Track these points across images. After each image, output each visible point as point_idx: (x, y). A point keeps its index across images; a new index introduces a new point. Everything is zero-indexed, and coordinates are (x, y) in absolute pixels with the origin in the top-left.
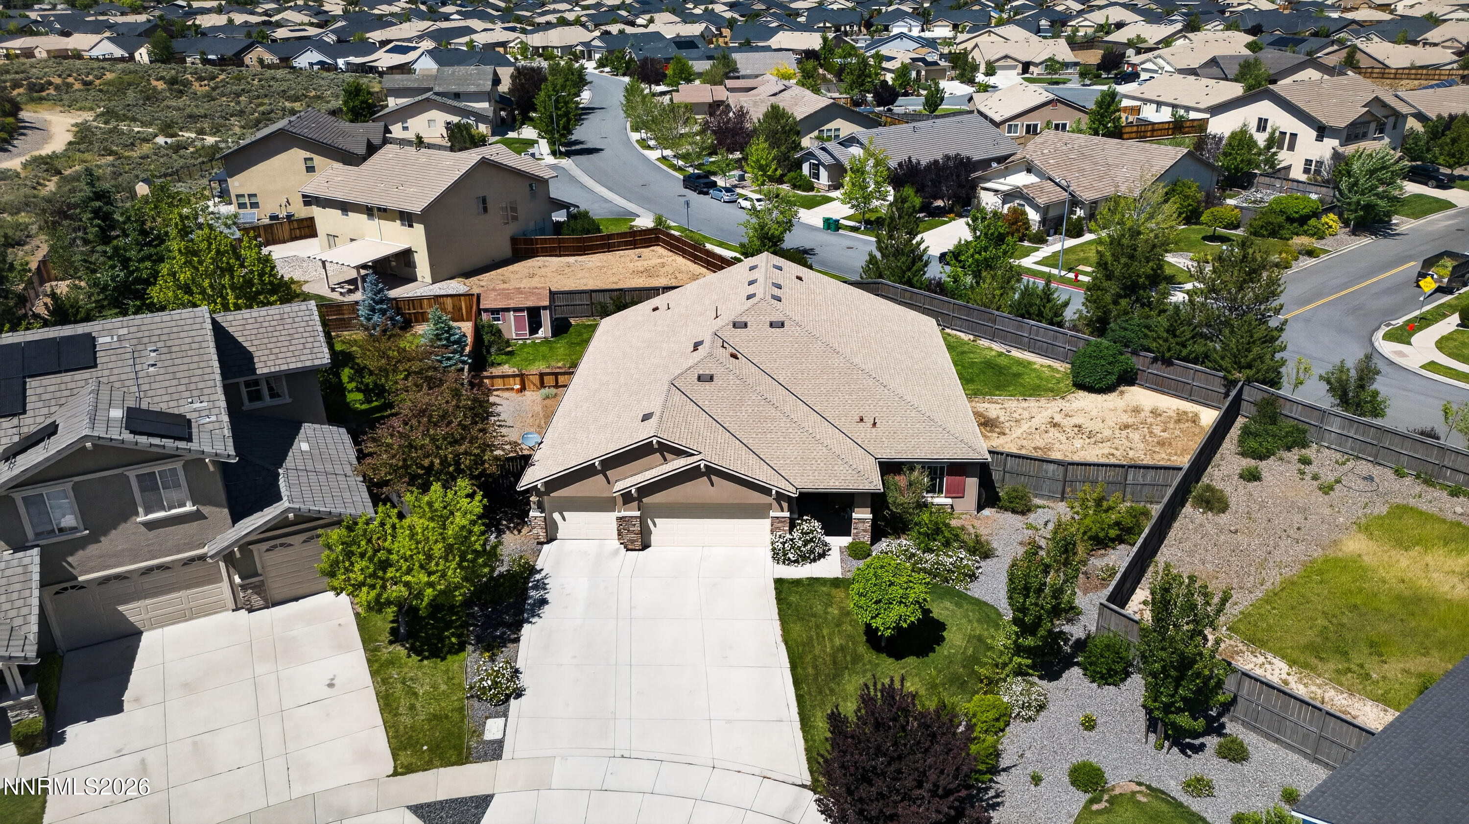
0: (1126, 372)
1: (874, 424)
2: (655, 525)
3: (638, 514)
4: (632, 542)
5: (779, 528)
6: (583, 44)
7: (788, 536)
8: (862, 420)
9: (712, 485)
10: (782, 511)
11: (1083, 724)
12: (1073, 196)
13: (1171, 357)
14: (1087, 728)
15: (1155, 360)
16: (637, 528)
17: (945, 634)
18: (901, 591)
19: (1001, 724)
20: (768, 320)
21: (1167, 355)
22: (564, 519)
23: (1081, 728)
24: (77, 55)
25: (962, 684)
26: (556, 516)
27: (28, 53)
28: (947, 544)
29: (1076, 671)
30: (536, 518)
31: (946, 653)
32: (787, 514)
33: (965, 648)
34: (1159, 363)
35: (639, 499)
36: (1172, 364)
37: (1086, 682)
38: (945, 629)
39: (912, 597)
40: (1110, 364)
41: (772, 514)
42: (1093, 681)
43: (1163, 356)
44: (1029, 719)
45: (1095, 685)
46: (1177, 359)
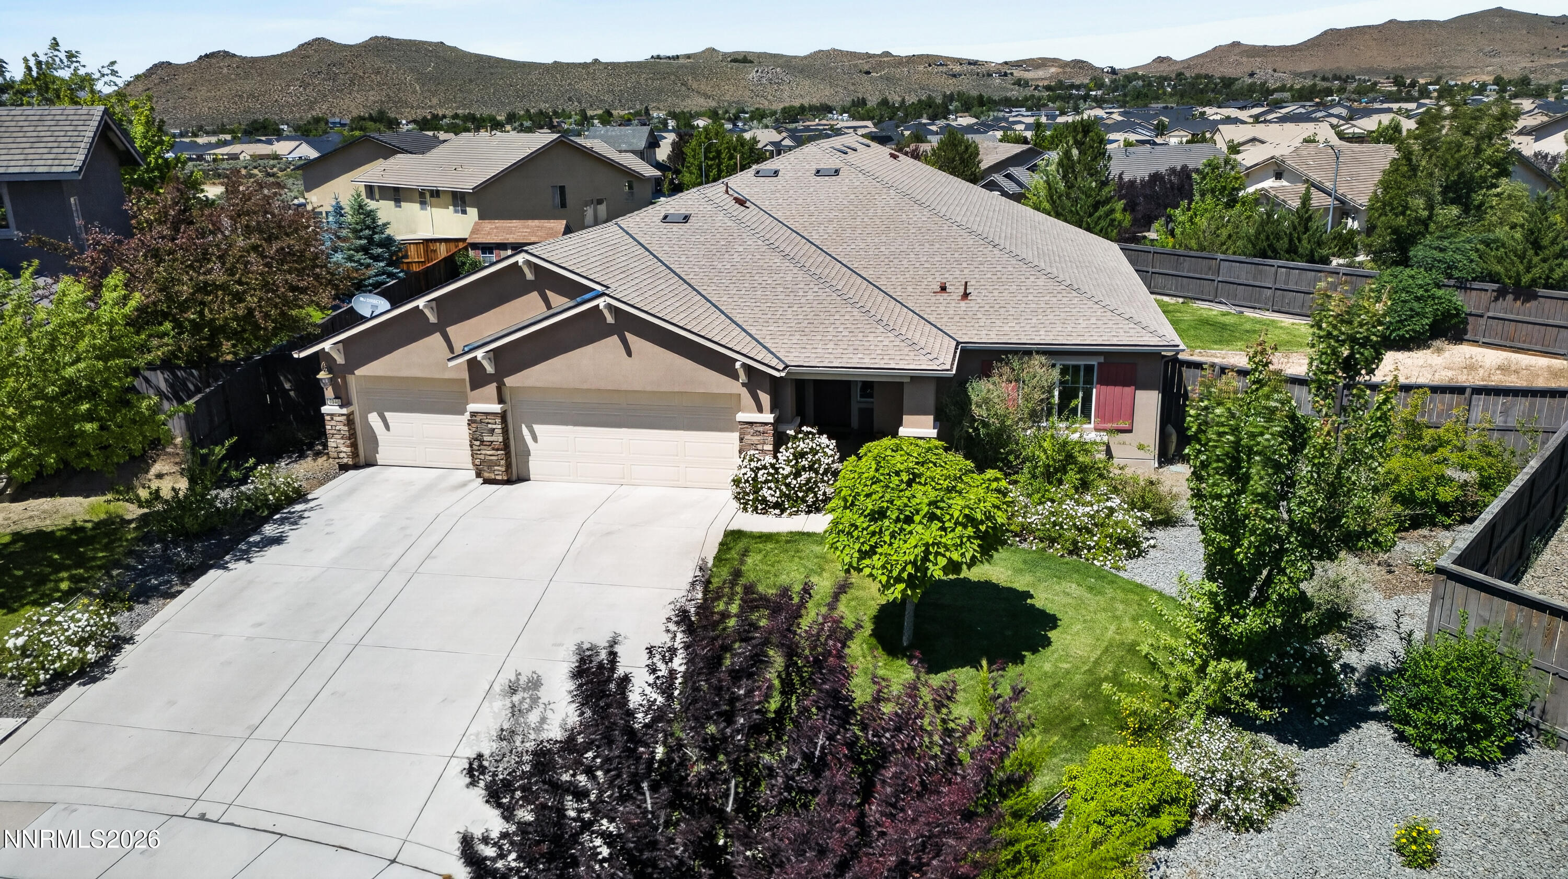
0: (1447, 315)
1: (966, 295)
2: (535, 439)
3: (497, 408)
4: (491, 465)
5: (753, 446)
6: (772, 143)
7: (769, 459)
8: (943, 289)
9: (629, 354)
10: (760, 410)
11: (1400, 850)
12: (1343, 202)
13: (1534, 282)
14: (1412, 861)
15: (1501, 293)
16: (498, 438)
17: (1052, 634)
18: (933, 495)
19: (1165, 823)
20: (815, 167)
21: (1526, 279)
22: (387, 427)
23: (1396, 858)
24: (276, 157)
25: (1075, 730)
26: (374, 419)
27: (235, 157)
28: (1084, 486)
29: (1372, 730)
30: (332, 415)
31: (1047, 667)
32: (769, 417)
33: (1097, 662)
34: (1510, 297)
35: (498, 378)
36: (1535, 297)
37: (1405, 755)
38: (1055, 627)
39: (957, 505)
40: (1418, 299)
41: (741, 417)
42: (1425, 753)
43: (1517, 283)
44: (1249, 824)
45: (1430, 762)
46: (1546, 286)
